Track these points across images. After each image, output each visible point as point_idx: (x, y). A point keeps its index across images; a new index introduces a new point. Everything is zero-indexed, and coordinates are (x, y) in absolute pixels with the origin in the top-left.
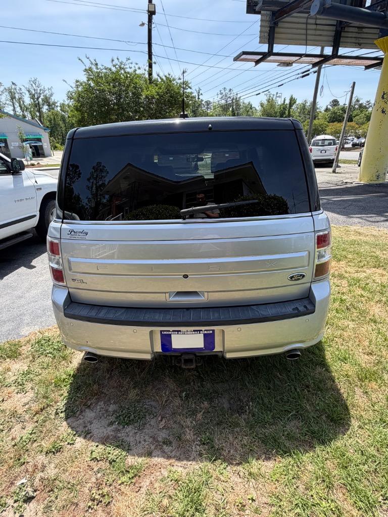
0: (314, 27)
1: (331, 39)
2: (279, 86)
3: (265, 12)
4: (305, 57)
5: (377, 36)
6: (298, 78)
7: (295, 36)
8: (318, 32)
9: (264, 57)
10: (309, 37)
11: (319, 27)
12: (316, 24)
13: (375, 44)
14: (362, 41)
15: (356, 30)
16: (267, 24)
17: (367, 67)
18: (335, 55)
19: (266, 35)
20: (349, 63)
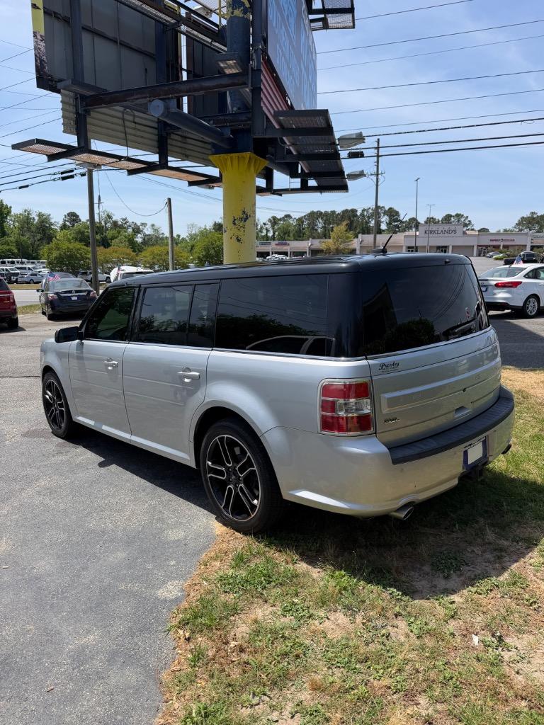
0: (133, 125)
1: (155, 144)
2: (21, 188)
3: (66, 92)
4: (126, 160)
5: (209, 152)
6: (54, 180)
7: (113, 133)
8: (139, 133)
9: (69, 152)
10: (129, 137)
11: (138, 126)
12: (135, 123)
13: (210, 160)
14: (188, 153)
15: (180, 139)
16: (72, 109)
17: (191, 184)
18: (163, 165)
19: (73, 123)
20: (173, 175)
